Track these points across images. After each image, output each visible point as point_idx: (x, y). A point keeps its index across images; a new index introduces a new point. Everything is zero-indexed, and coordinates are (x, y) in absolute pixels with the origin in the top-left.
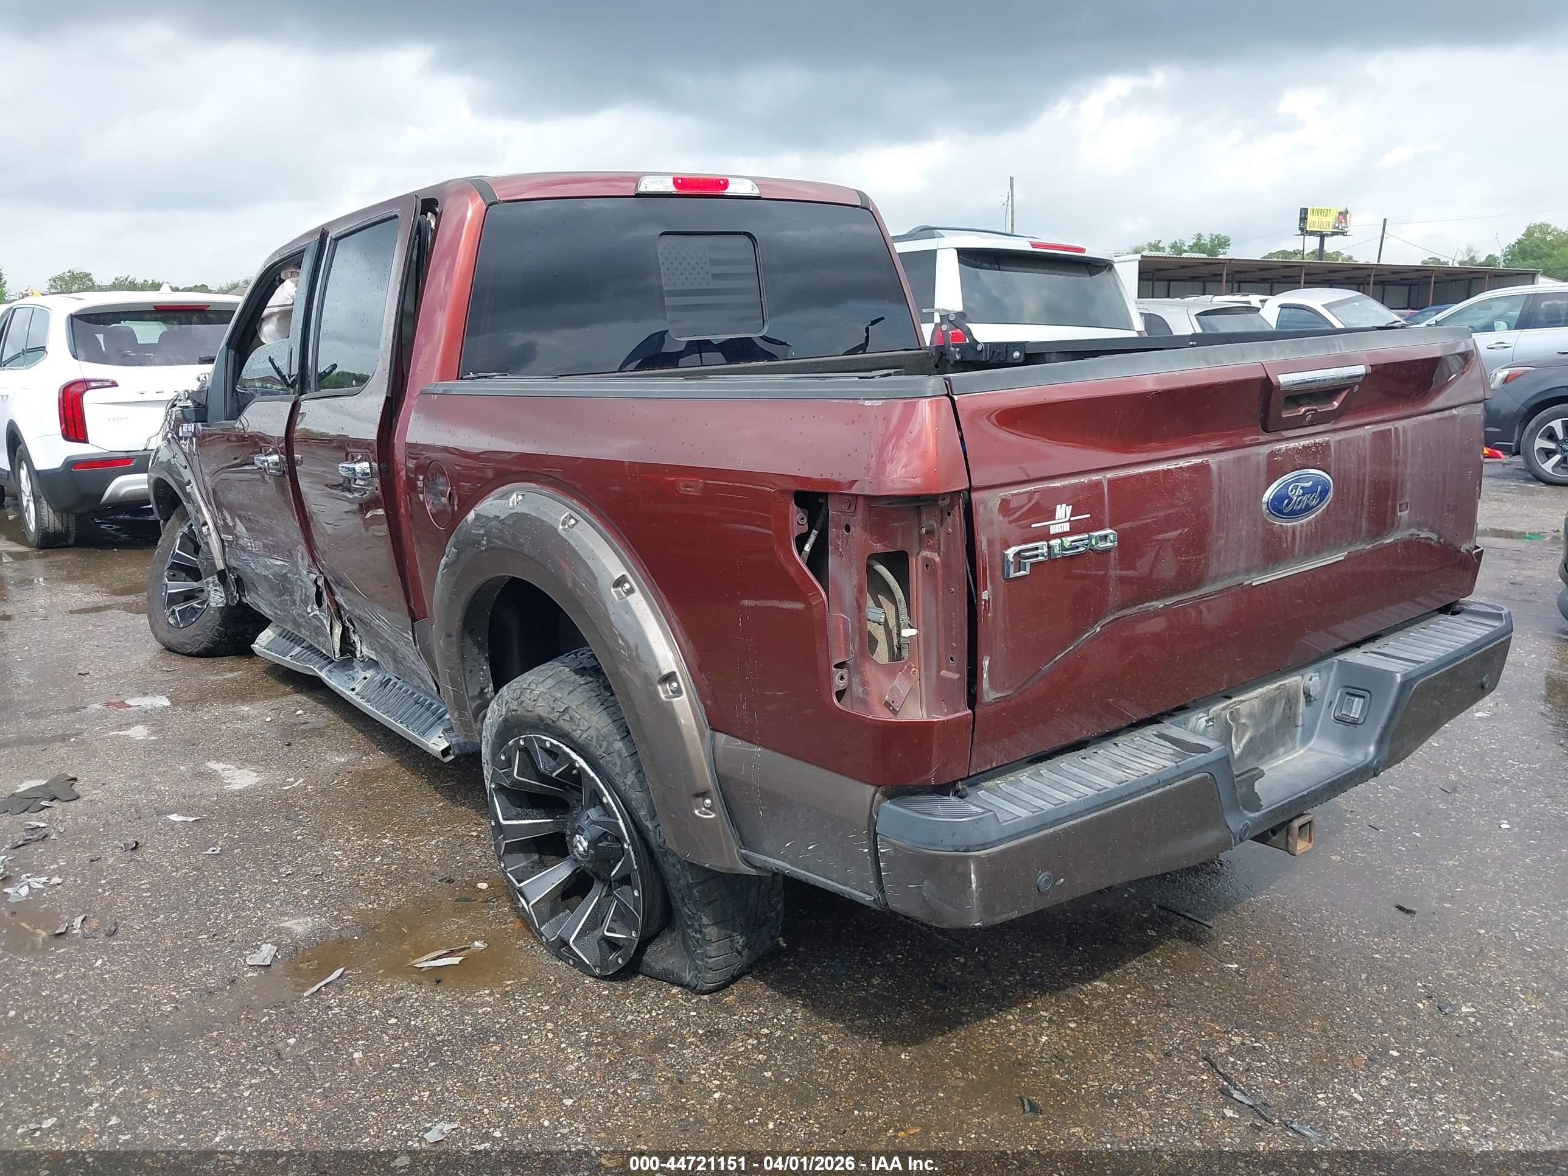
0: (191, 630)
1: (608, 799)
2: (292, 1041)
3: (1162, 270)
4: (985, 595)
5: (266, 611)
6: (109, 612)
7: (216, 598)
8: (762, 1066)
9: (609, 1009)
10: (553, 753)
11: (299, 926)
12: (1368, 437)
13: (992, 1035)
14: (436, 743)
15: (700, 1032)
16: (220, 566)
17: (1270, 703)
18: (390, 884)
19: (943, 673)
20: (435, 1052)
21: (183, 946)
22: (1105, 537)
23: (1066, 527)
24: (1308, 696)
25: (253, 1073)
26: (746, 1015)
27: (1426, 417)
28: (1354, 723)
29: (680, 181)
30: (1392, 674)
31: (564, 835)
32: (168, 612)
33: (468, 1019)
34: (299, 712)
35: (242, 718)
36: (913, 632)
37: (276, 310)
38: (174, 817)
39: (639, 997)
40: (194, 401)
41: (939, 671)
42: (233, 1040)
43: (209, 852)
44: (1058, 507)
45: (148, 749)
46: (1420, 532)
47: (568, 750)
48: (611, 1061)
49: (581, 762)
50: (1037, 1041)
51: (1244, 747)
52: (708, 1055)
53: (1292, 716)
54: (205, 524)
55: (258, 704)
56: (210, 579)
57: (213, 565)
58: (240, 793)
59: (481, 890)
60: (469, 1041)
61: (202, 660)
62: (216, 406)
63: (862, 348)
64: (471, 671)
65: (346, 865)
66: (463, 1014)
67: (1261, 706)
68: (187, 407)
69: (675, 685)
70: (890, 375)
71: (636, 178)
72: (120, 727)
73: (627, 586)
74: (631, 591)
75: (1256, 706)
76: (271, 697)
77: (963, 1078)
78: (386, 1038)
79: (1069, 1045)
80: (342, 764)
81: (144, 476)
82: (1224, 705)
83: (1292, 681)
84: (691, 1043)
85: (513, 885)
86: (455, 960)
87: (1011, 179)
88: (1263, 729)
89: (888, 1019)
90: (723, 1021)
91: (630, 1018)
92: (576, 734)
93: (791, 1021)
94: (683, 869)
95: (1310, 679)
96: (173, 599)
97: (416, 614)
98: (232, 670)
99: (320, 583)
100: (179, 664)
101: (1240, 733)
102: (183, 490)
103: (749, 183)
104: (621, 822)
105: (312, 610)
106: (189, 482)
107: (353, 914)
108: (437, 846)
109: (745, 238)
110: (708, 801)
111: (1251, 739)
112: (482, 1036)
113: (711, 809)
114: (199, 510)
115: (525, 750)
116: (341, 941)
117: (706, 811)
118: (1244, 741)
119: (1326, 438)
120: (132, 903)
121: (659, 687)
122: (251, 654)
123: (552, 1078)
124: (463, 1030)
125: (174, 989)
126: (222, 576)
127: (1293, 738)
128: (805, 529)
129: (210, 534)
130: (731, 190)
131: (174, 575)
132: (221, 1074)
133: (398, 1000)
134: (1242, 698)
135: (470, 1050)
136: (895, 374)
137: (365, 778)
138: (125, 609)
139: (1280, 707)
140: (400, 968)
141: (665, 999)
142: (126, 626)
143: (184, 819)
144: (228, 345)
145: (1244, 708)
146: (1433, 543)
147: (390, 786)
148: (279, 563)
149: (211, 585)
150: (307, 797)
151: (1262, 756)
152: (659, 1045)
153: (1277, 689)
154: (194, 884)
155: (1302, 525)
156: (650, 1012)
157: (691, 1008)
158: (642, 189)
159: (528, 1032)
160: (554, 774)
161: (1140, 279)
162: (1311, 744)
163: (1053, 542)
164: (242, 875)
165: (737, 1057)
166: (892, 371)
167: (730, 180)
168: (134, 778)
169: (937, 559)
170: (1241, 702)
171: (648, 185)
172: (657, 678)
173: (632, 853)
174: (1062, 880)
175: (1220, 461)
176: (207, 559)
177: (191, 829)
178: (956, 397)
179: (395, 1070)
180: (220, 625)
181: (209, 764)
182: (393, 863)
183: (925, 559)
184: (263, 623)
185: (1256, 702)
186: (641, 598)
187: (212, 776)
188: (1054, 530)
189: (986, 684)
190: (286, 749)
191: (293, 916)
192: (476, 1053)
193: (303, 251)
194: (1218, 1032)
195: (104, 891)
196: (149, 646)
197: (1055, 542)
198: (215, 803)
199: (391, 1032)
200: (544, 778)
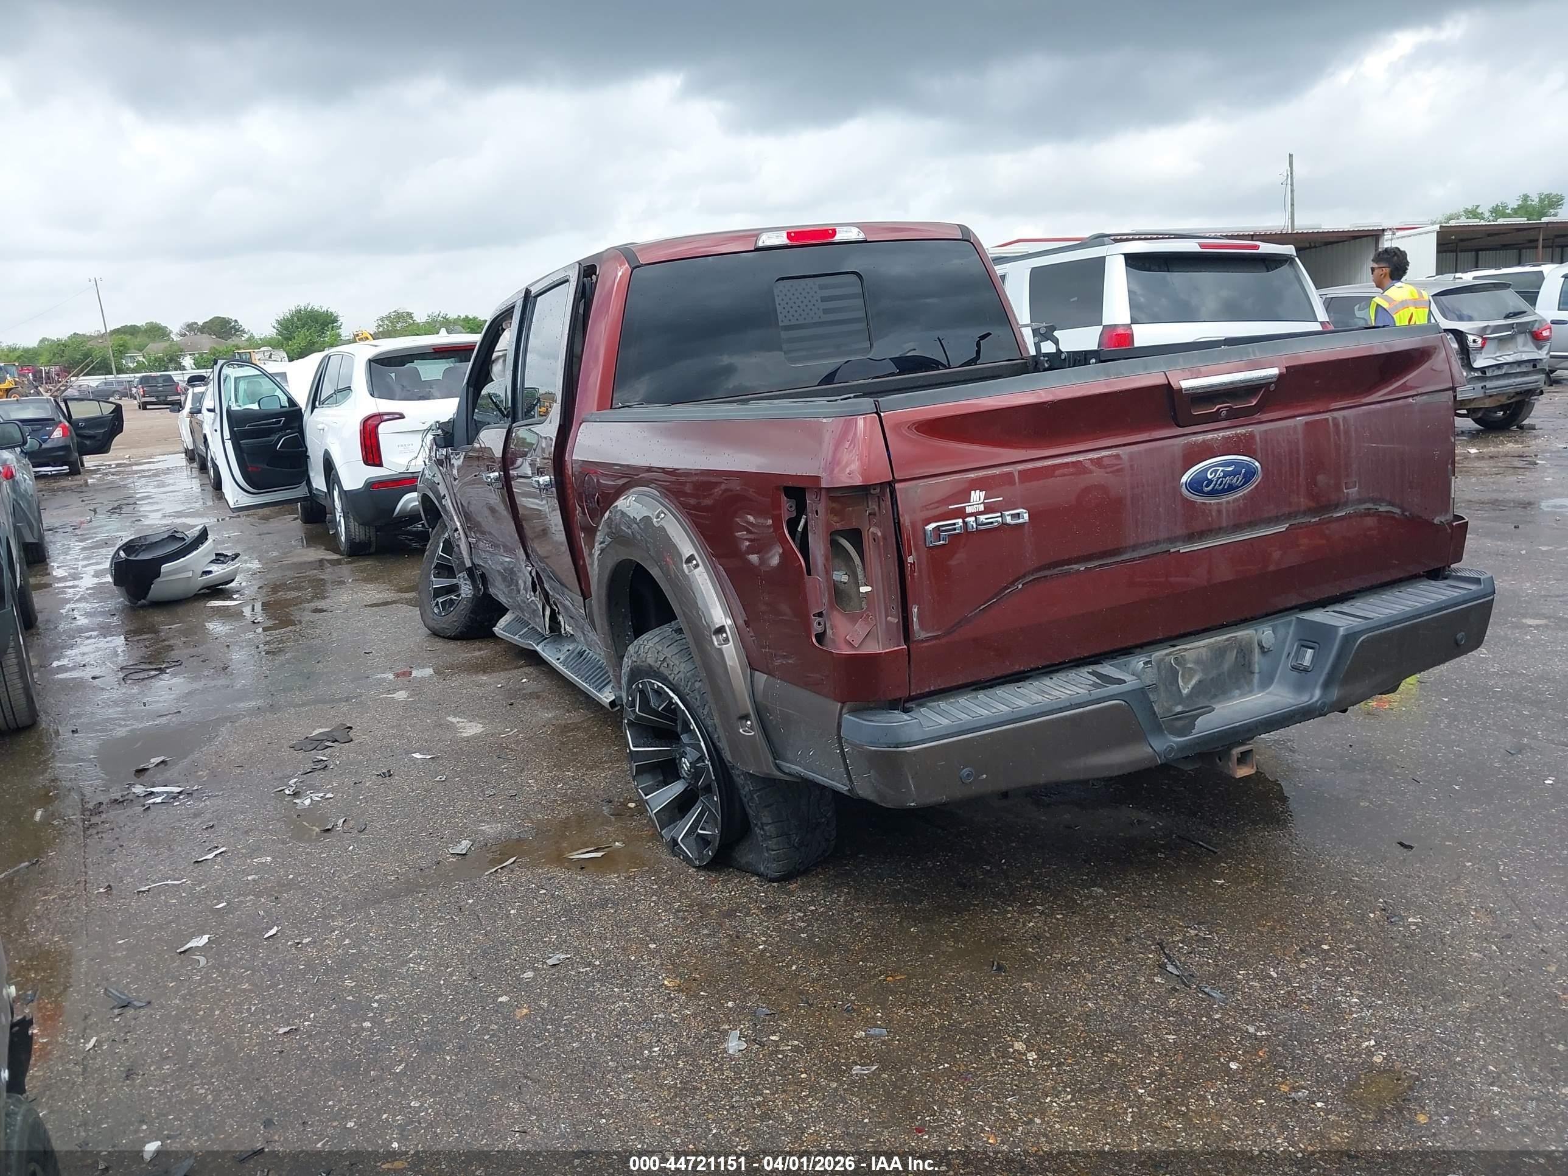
0: (451, 617)
1: (693, 726)
2: (471, 901)
3: (1468, 240)
4: (910, 559)
5: (503, 600)
6: (394, 605)
7: (466, 590)
8: (802, 930)
9: (701, 889)
10: (659, 692)
11: (490, 829)
12: (1300, 429)
13: (990, 919)
14: (606, 697)
15: (763, 906)
16: (468, 564)
17: (1220, 653)
18: (565, 802)
19: (889, 618)
20: (567, 912)
21: (408, 840)
22: (1018, 515)
23: (981, 508)
24: (1261, 647)
25: (440, 919)
26: (799, 897)
27: (1373, 406)
28: (1306, 670)
29: (793, 234)
30: (1336, 628)
31: (675, 759)
32: (433, 603)
33: (596, 892)
34: (524, 680)
35: (480, 686)
36: (869, 589)
37: (500, 354)
38: (417, 756)
39: (725, 882)
40: (443, 430)
41: (887, 617)
42: (432, 899)
43: (437, 779)
44: (973, 492)
45: (406, 706)
46: (1377, 507)
47: (667, 690)
48: (691, 922)
49: (676, 699)
50: (1024, 925)
51: (1193, 688)
52: (764, 921)
53: (1247, 663)
54: (457, 530)
55: (494, 675)
56: (461, 575)
57: (463, 563)
58: (468, 740)
59: (630, 808)
60: (592, 906)
61: (459, 643)
62: (460, 433)
63: (973, 361)
64: (618, 636)
65: (535, 789)
66: (593, 889)
67: (1209, 654)
68: (438, 435)
69: (724, 635)
70: (850, 398)
71: (756, 234)
72: (389, 692)
73: (694, 562)
74: (697, 566)
75: (1204, 654)
76: (506, 670)
77: (953, 946)
78: (535, 902)
79: (1049, 930)
80: (550, 719)
81: (414, 495)
82: (1167, 651)
83: (1243, 634)
84: (754, 913)
85: (642, 798)
86: (599, 854)
87: (1291, 156)
88: (1214, 673)
89: (910, 905)
90: (782, 900)
91: (714, 895)
92: (671, 678)
93: (834, 903)
94: (746, 779)
95: (1265, 633)
96: (438, 592)
97: (585, 594)
98: (479, 650)
99: (534, 574)
100: (440, 645)
101: (1187, 676)
102: (440, 502)
103: (855, 230)
104: (702, 744)
105: (531, 597)
106: (445, 496)
107: (532, 823)
108: (606, 778)
109: (854, 278)
110: (749, 723)
111: (1200, 681)
112: (603, 903)
113: (751, 728)
114: (452, 519)
115: (642, 692)
116: (519, 840)
117: (748, 730)
118: (1193, 682)
119: (1250, 429)
120: (379, 811)
121: (714, 638)
122: (493, 636)
123: (645, 931)
124: (591, 899)
125: (398, 867)
126: (471, 572)
127: (1250, 683)
128: (794, 514)
129: (460, 538)
130: (838, 238)
131: (438, 573)
132: (420, 919)
133: (550, 879)
134: (1188, 646)
135: (592, 912)
136: (855, 397)
137: (565, 729)
138: (407, 603)
139: (1232, 656)
140: (560, 860)
141: (744, 884)
142: (405, 616)
143: (424, 756)
144: (467, 383)
145: (1190, 655)
146: (1396, 516)
147: (581, 735)
148: (508, 560)
149: (462, 580)
150: (517, 742)
151: (1215, 696)
152: (730, 914)
153: (1227, 640)
154: (422, 801)
155: (1228, 502)
156: (730, 892)
157: (760, 891)
158: (760, 244)
159: (637, 902)
160: (660, 709)
161: (1438, 252)
162: (1271, 689)
163: (968, 519)
164: (458, 795)
165: (785, 924)
166: (852, 395)
167: (838, 229)
168: (393, 727)
169: (879, 534)
170: (1186, 650)
171: (766, 240)
172: (713, 630)
173: (711, 768)
174: (985, 776)
175: (1131, 453)
176: (458, 559)
177: (427, 764)
178: (882, 414)
179: (537, 921)
180: (471, 613)
181: (449, 719)
182: (570, 789)
183: (873, 533)
184: (502, 611)
185: (1204, 651)
186: (704, 570)
187: (450, 727)
188: (968, 510)
189: (916, 626)
190: (508, 707)
191: (488, 823)
192: (597, 913)
193: (514, 307)
194: (1181, 926)
195: (361, 803)
196: (419, 631)
197: (971, 520)
198: (448, 746)
199: (539, 899)
200: (655, 713)
